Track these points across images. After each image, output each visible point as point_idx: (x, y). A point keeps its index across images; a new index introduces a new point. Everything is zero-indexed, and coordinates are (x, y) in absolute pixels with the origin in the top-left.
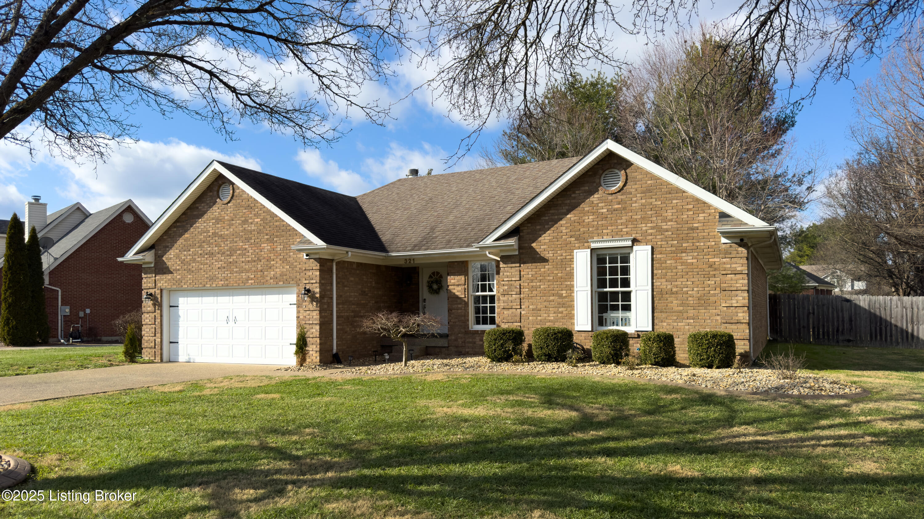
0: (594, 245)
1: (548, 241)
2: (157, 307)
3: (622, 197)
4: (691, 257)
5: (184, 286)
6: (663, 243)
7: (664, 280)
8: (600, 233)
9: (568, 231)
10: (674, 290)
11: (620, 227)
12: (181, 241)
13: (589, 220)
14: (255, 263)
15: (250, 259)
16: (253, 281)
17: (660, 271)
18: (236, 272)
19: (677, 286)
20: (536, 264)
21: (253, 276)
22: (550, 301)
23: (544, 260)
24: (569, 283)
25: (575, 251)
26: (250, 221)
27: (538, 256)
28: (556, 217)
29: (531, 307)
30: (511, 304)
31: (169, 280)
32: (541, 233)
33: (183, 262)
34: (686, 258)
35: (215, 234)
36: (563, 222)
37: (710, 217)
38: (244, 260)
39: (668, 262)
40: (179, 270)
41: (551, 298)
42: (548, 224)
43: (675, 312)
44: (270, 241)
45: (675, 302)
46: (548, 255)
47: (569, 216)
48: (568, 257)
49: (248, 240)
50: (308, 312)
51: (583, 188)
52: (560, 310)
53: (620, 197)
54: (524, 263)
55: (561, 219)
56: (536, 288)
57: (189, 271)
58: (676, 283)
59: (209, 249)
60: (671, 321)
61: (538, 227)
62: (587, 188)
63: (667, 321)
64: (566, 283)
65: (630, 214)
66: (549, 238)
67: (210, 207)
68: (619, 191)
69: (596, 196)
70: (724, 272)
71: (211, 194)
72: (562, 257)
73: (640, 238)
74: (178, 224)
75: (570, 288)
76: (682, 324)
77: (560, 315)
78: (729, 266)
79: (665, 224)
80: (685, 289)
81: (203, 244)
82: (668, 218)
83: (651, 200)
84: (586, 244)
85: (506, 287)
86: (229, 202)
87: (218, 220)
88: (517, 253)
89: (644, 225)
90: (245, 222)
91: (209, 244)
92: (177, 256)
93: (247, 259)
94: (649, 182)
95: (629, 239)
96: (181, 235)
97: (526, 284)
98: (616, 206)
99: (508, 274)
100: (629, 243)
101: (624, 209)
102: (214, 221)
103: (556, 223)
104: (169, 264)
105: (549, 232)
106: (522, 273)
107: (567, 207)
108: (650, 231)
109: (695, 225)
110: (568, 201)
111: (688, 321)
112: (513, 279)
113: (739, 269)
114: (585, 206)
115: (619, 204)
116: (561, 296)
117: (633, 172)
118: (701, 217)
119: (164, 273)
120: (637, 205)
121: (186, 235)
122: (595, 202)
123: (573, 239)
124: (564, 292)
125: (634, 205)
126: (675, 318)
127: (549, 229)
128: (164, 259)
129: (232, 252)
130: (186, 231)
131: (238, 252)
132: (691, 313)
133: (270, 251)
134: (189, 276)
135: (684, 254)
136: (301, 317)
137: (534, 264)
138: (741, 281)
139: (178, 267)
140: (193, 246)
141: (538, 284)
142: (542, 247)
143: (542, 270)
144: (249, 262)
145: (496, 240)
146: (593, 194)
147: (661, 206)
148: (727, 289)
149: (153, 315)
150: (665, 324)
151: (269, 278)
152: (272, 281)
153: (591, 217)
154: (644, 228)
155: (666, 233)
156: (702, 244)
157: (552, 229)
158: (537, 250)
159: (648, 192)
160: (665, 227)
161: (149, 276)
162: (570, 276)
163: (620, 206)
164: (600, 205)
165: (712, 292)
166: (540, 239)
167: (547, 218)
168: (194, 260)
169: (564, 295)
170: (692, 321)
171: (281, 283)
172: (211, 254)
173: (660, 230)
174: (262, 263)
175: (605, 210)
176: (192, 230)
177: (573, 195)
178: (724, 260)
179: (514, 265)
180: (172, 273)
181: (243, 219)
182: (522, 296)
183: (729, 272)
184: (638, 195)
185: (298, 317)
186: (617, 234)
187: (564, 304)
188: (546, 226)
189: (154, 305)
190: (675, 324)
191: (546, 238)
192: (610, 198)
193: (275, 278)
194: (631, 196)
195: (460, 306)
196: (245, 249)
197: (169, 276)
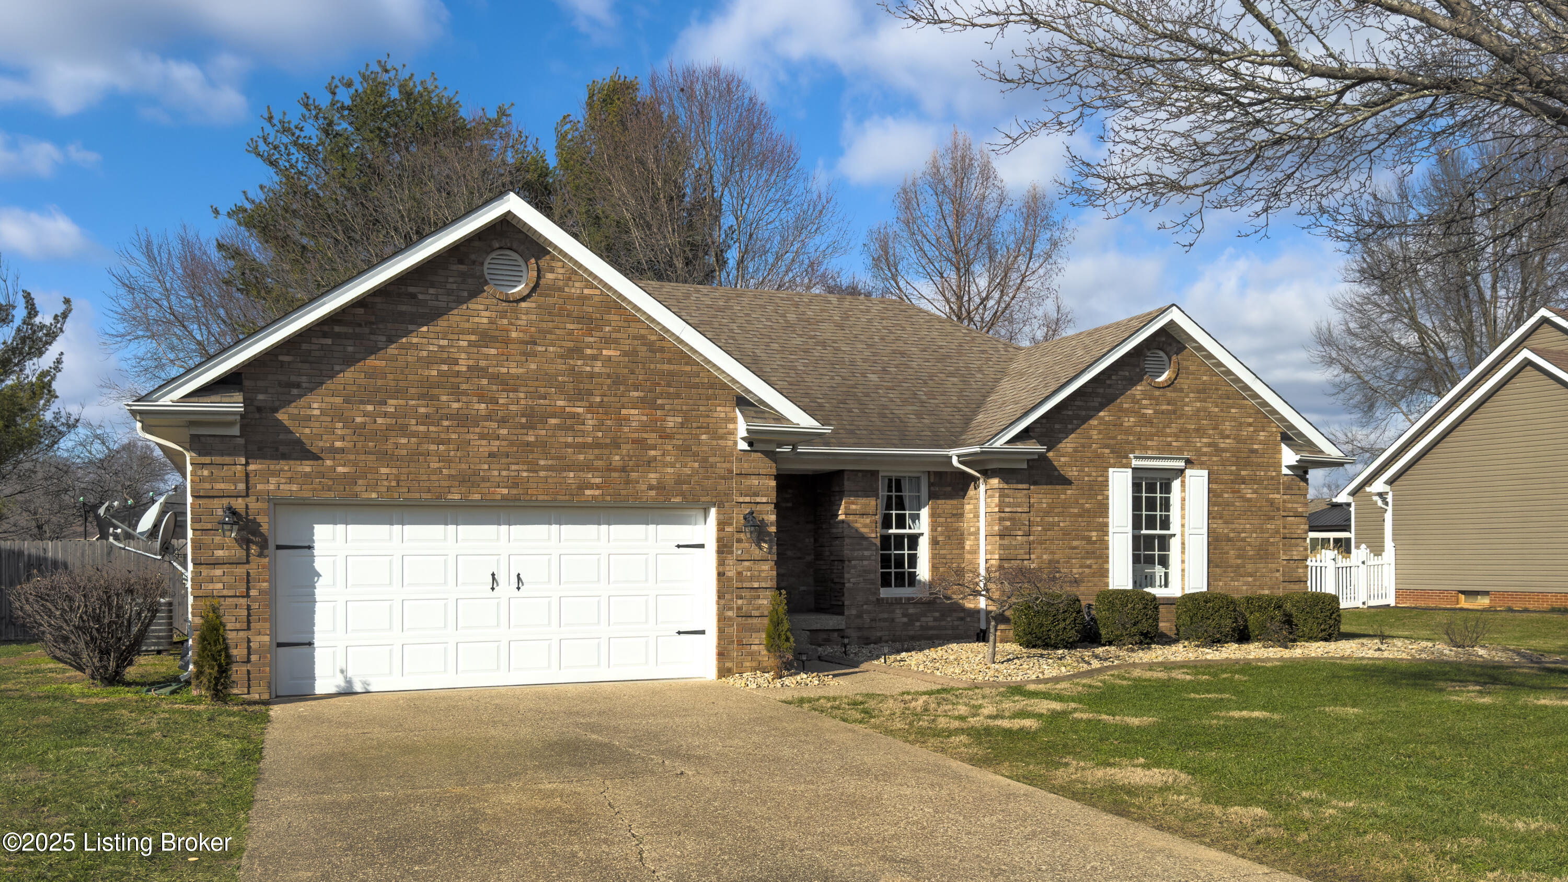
0: (1135, 463)
1: (1070, 450)
2: (254, 549)
3: (1173, 395)
4: (1250, 491)
5: (365, 495)
6: (1220, 468)
7: (1220, 521)
8: (1141, 444)
9: (1100, 437)
10: (1232, 535)
11: (1169, 439)
12: (349, 375)
13: (1130, 424)
14: (607, 451)
15: (590, 440)
16: (597, 492)
17: (1216, 509)
18: (548, 468)
19: (1233, 530)
20: (1053, 487)
21: (598, 480)
22: (1075, 548)
23: (1066, 482)
24: (1101, 520)
25: (1111, 470)
26: (589, 351)
27: (1056, 473)
28: (1084, 413)
29: (1045, 557)
30: (1017, 552)
31: (307, 475)
32: (1061, 435)
33: (358, 430)
34: (1245, 491)
35: (475, 371)
36: (1094, 422)
37: (1271, 438)
38: (570, 440)
39: (1226, 495)
40: (342, 450)
41: (1075, 543)
42: (1071, 423)
43: (1231, 567)
44: (647, 403)
45: (1232, 552)
46: (1072, 473)
47: (1102, 414)
48: (1100, 479)
49: (579, 395)
50: (747, 563)
51: (1120, 373)
52: (1088, 562)
53: (1170, 394)
54: (1035, 483)
55: (1090, 417)
56: (1054, 524)
57: (385, 457)
58: (1234, 526)
59: (455, 405)
60: (1226, 579)
61: (1057, 426)
62: (1127, 374)
63: (1223, 579)
64: (1097, 520)
65: (1182, 421)
66: (1072, 445)
67: (461, 301)
68: (1169, 386)
69: (1139, 388)
70: (1285, 514)
71: (462, 268)
72: (1091, 479)
73: (1194, 458)
74: (337, 329)
75: (1103, 529)
76: (1241, 583)
77: (1087, 571)
78: (1290, 505)
79: (1222, 441)
80: (1243, 535)
81: (436, 391)
82: (1227, 432)
83: (1207, 405)
84: (1124, 461)
85: (1008, 523)
86: (523, 299)
87: (486, 338)
88: (1025, 466)
89: (1198, 440)
90: (576, 351)
91: (457, 393)
92: (337, 414)
93: (580, 440)
94: (1205, 378)
95: (1182, 459)
96: (350, 361)
97: (1039, 519)
98: (1164, 407)
99: (1011, 500)
100: (1181, 464)
101: (1174, 412)
102: (473, 338)
103: (1084, 423)
104: (303, 432)
105: (1073, 435)
106: (1032, 501)
107: (1099, 400)
108: (1205, 449)
109: (1256, 447)
110: (1101, 391)
111: (1246, 579)
112: (1019, 510)
113: (1300, 510)
114: (1124, 402)
115: (1168, 404)
116: (1088, 540)
117: (1184, 360)
118: (1262, 435)
119: (284, 457)
120: (1190, 409)
121: (373, 362)
122: (1138, 397)
123: (1107, 451)
124: (1094, 534)
125: (1186, 408)
126: (1232, 575)
127: (1073, 431)
128: (281, 416)
129: (534, 419)
130: (373, 350)
131: (553, 421)
132: (1250, 567)
133: (644, 427)
134: (384, 470)
135: (1243, 486)
136: (731, 573)
137: (1049, 487)
138: (1302, 527)
139: (338, 444)
140: (398, 393)
141: (1056, 519)
142: (1063, 459)
143: (1063, 496)
144: (584, 446)
145: (1009, 442)
146: (1135, 385)
147: (1219, 414)
148: (1288, 536)
149: (241, 570)
150: (1221, 584)
151: (644, 487)
152: (653, 493)
153: (1132, 419)
154: (1199, 445)
155: (1224, 454)
156: (1262, 473)
157: (1078, 431)
158: (1055, 463)
159: (1203, 391)
160: (1222, 445)
161: (218, 459)
162: (1103, 508)
163: (1170, 407)
164: (1144, 402)
165: (1272, 540)
166: (1059, 446)
167: (1070, 413)
168: (403, 430)
169: (1094, 538)
170: (1250, 579)
171: (678, 499)
172: (464, 420)
173: (1218, 450)
174: (624, 452)
175: (1150, 412)
176: (392, 350)
177: (1108, 382)
178: (1285, 497)
179: (1020, 486)
180: (316, 457)
181: (571, 344)
182: (1031, 538)
183: (1291, 514)
184: (1192, 395)
185: (720, 575)
186: (1165, 451)
187: (1094, 553)
188: (1070, 426)
189: (244, 542)
190: (1232, 583)
191: (1068, 445)
192: (1157, 393)
193: (660, 487)
194: (1183, 395)
195: (866, 553)
196: (574, 416)
197: (307, 467)
